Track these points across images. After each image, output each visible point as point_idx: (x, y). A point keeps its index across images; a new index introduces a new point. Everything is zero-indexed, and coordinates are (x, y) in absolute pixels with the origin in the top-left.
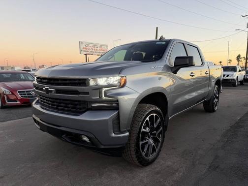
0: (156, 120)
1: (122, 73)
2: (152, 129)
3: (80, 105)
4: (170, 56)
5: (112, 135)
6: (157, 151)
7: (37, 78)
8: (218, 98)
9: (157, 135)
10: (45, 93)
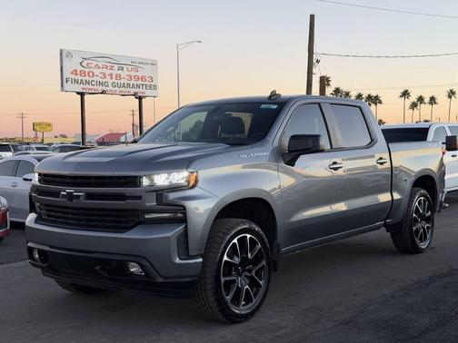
0: (253, 246)
1: (192, 166)
2: (244, 261)
3: (126, 217)
5: (178, 260)
6: (254, 301)
7: (40, 175)
8: (429, 220)
9: (253, 273)
10: (65, 200)
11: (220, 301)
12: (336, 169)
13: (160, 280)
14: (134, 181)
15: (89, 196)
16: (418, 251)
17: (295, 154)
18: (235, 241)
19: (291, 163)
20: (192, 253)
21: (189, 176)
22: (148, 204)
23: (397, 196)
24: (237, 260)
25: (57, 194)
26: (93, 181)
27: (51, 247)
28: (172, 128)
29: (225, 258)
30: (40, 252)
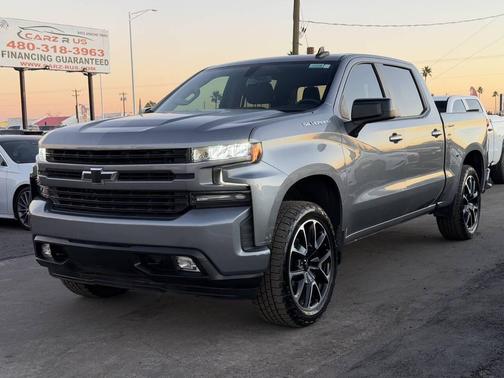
0: (319, 235)
2: (311, 250)
3: (173, 200)
4: (342, 97)
5: (241, 253)
6: (321, 299)
7: (48, 150)
8: (476, 201)
9: (320, 266)
10: (90, 181)
11: (289, 301)
12: (396, 141)
13: (220, 277)
14: (183, 155)
15: (122, 176)
16: (466, 237)
17: (360, 122)
18: (302, 228)
19: (354, 134)
20: (257, 244)
21: (251, 148)
22: (202, 184)
23: (450, 174)
24: (303, 251)
25: (77, 174)
26: (128, 156)
27: (71, 240)
28: (192, 95)
29: (293, 249)
30: (53, 247)
